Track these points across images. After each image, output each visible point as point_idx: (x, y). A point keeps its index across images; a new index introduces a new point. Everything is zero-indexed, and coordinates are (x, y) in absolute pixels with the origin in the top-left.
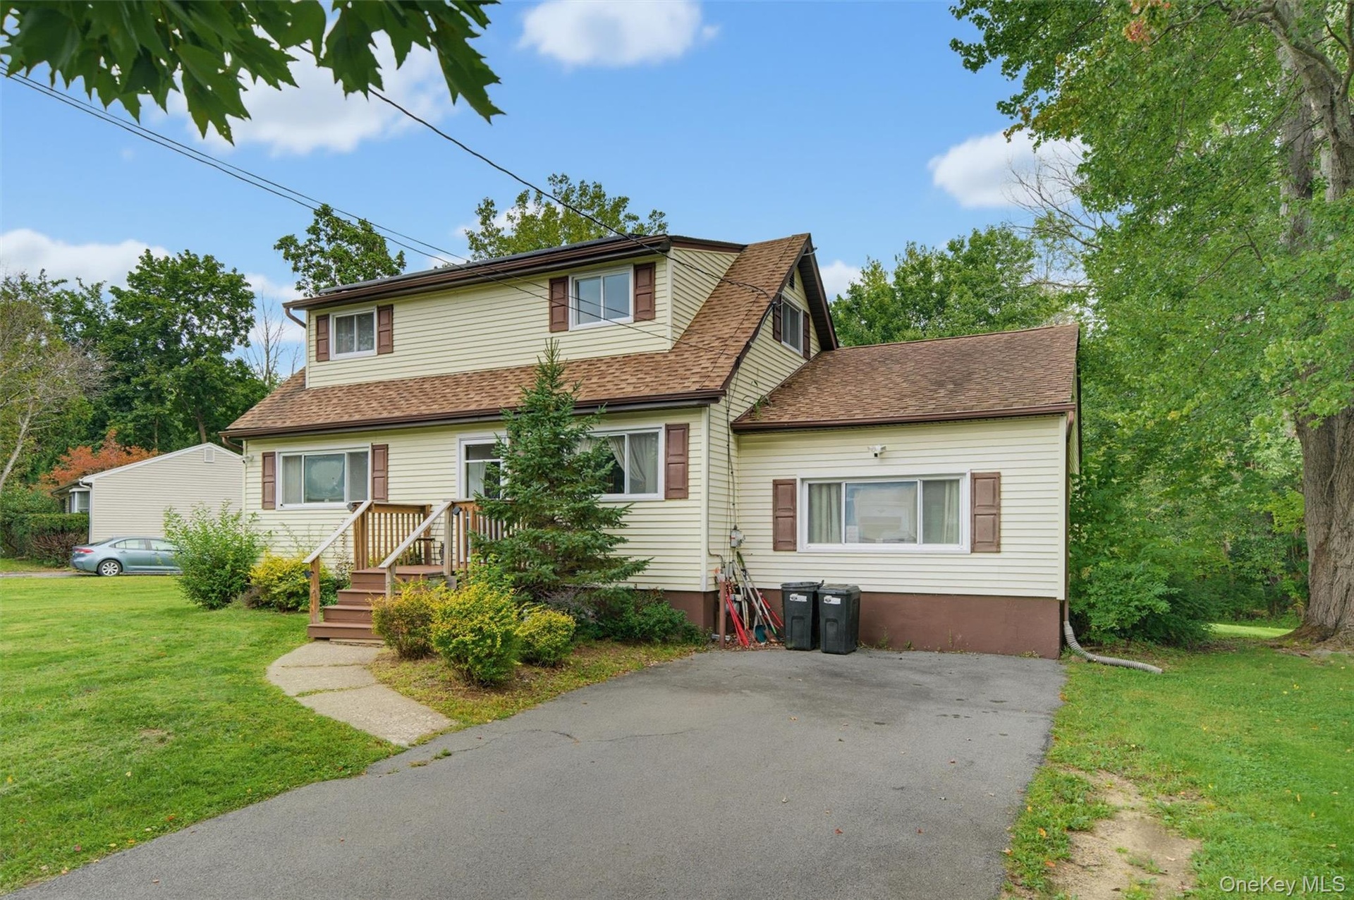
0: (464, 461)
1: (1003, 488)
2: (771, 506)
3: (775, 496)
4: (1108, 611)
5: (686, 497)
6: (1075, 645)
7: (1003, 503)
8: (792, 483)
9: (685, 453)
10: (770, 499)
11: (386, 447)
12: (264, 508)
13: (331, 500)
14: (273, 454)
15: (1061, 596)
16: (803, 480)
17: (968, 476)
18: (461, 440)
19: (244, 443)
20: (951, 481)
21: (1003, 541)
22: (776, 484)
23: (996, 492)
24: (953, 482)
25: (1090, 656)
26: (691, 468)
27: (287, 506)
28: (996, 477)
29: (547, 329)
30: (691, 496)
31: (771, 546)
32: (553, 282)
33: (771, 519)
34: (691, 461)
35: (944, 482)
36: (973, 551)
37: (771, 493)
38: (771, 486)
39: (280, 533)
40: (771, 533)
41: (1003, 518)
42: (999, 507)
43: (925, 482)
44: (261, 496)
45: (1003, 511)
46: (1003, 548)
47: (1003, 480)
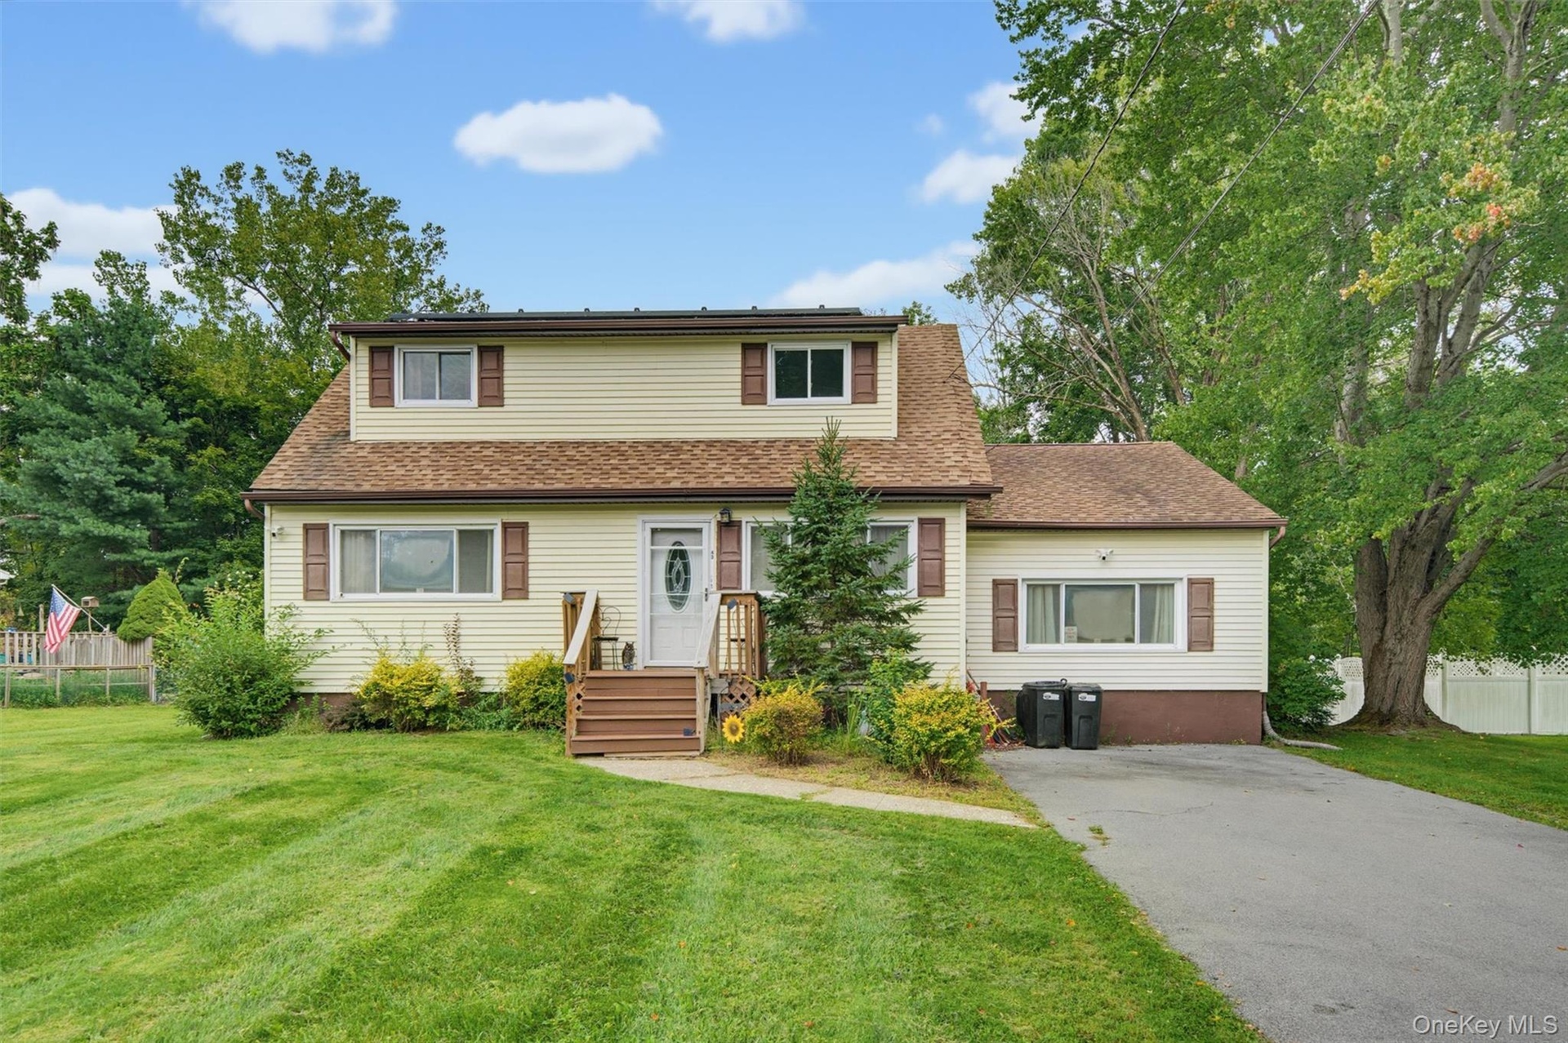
0: (649, 547)
1: (1216, 592)
2: (990, 606)
3: (996, 596)
4: (1301, 701)
5: (942, 595)
6: (1271, 732)
7: (1216, 606)
8: (1013, 584)
9: (941, 549)
10: (990, 599)
11: (524, 526)
12: (306, 598)
13: (426, 590)
14: (324, 528)
15: (1264, 689)
16: (1023, 580)
17: (1185, 581)
18: (644, 522)
19: (267, 509)
20: (1163, 586)
21: (1216, 640)
22: (996, 583)
23: (1210, 597)
24: (1168, 586)
25: (1286, 741)
26: (947, 565)
27: (348, 596)
28: (1209, 583)
29: (739, 400)
30: (947, 594)
31: (990, 647)
32: (746, 347)
33: (990, 619)
34: (947, 557)
35: (1155, 586)
36: (1190, 650)
37: (990, 592)
38: (990, 585)
39: (337, 632)
40: (990, 633)
41: (1216, 620)
42: (1212, 609)
43: (1142, 586)
44: (301, 582)
45: (1216, 613)
46: (1216, 647)
47: (1216, 585)
